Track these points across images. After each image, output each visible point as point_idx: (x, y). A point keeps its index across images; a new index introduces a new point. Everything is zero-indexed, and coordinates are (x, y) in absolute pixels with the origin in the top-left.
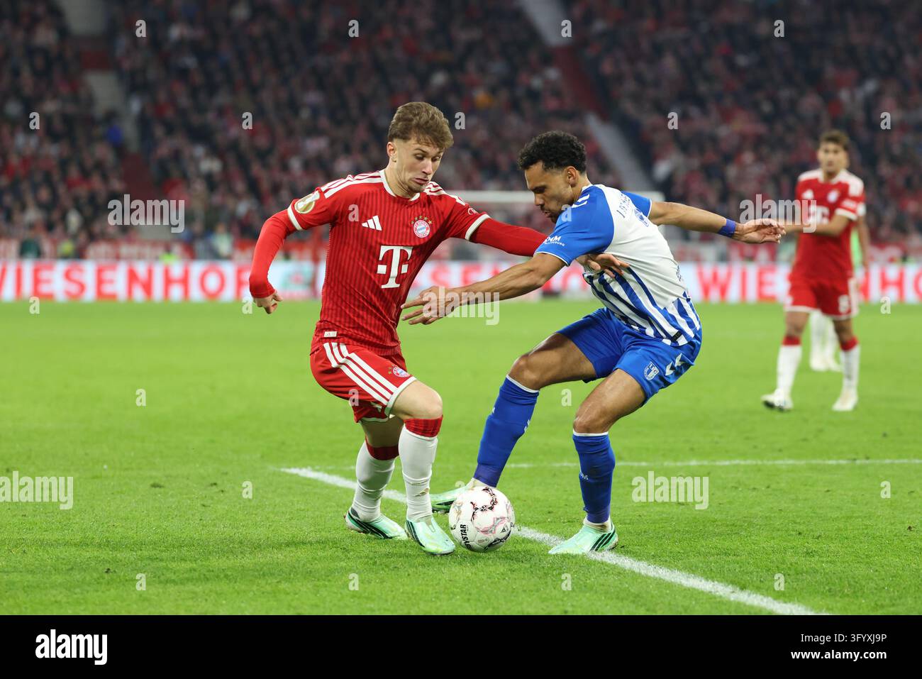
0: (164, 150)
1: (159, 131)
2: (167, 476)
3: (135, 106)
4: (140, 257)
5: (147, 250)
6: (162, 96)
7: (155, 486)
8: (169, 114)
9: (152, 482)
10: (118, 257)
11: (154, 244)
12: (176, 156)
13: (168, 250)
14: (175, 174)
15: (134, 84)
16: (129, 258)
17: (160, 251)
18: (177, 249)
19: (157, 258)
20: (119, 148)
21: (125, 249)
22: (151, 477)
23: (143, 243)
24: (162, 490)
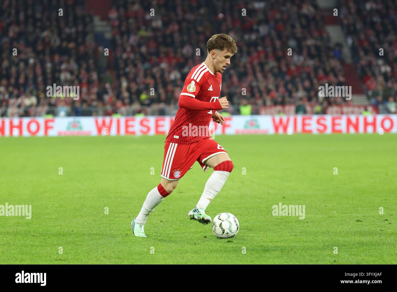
0: (363, 62)
1: (362, 53)
2: (364, 216)
3: (350, 41)
4: (353, 113)
5: (356, 109)
6: (362, 37)
7: (358, 221)
8: (366, 45)
9: (356, 219)
10: (342, 113)
11: (359, 107)
12: (370, 64)
13: (366, 110)
14: (369, 74)
15: (350, 31)
16: (347, 113)
17: (362, 110)
18: (370, 109)
19: (361, 113)
20: (342, 62)
21: (345, 109)
22: (357, 217)
23: (354, 106)
24: (361, 223)
